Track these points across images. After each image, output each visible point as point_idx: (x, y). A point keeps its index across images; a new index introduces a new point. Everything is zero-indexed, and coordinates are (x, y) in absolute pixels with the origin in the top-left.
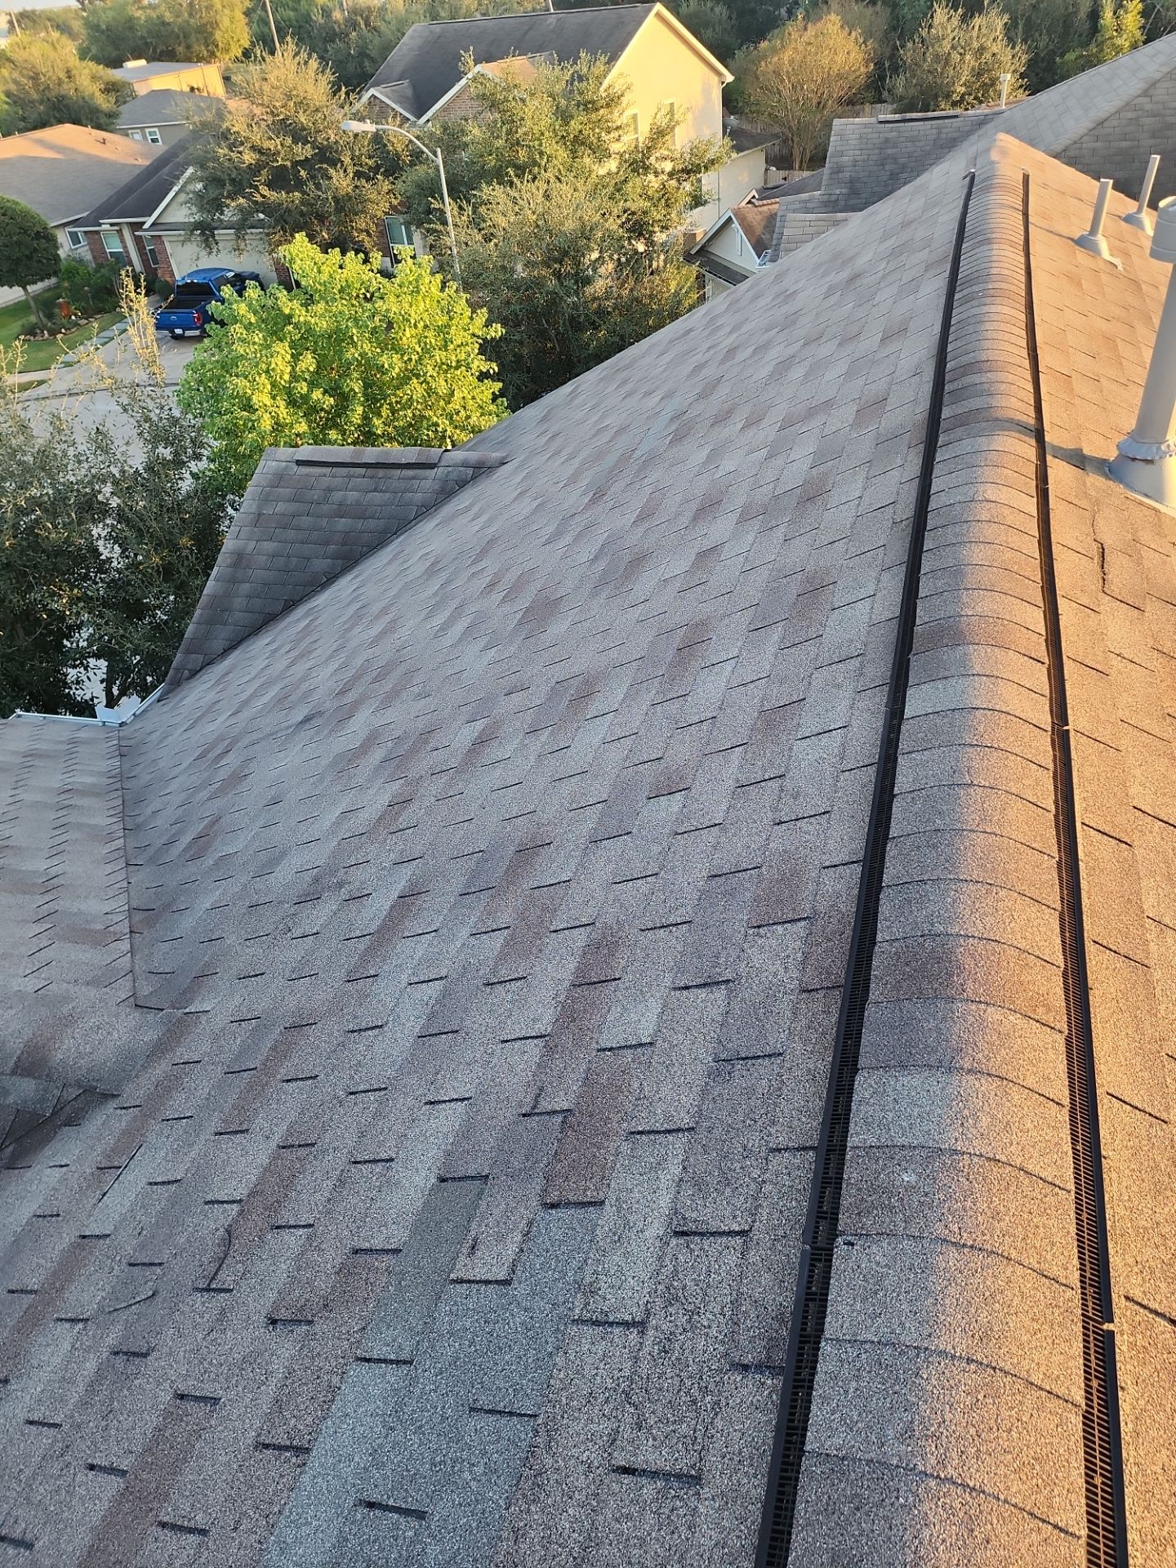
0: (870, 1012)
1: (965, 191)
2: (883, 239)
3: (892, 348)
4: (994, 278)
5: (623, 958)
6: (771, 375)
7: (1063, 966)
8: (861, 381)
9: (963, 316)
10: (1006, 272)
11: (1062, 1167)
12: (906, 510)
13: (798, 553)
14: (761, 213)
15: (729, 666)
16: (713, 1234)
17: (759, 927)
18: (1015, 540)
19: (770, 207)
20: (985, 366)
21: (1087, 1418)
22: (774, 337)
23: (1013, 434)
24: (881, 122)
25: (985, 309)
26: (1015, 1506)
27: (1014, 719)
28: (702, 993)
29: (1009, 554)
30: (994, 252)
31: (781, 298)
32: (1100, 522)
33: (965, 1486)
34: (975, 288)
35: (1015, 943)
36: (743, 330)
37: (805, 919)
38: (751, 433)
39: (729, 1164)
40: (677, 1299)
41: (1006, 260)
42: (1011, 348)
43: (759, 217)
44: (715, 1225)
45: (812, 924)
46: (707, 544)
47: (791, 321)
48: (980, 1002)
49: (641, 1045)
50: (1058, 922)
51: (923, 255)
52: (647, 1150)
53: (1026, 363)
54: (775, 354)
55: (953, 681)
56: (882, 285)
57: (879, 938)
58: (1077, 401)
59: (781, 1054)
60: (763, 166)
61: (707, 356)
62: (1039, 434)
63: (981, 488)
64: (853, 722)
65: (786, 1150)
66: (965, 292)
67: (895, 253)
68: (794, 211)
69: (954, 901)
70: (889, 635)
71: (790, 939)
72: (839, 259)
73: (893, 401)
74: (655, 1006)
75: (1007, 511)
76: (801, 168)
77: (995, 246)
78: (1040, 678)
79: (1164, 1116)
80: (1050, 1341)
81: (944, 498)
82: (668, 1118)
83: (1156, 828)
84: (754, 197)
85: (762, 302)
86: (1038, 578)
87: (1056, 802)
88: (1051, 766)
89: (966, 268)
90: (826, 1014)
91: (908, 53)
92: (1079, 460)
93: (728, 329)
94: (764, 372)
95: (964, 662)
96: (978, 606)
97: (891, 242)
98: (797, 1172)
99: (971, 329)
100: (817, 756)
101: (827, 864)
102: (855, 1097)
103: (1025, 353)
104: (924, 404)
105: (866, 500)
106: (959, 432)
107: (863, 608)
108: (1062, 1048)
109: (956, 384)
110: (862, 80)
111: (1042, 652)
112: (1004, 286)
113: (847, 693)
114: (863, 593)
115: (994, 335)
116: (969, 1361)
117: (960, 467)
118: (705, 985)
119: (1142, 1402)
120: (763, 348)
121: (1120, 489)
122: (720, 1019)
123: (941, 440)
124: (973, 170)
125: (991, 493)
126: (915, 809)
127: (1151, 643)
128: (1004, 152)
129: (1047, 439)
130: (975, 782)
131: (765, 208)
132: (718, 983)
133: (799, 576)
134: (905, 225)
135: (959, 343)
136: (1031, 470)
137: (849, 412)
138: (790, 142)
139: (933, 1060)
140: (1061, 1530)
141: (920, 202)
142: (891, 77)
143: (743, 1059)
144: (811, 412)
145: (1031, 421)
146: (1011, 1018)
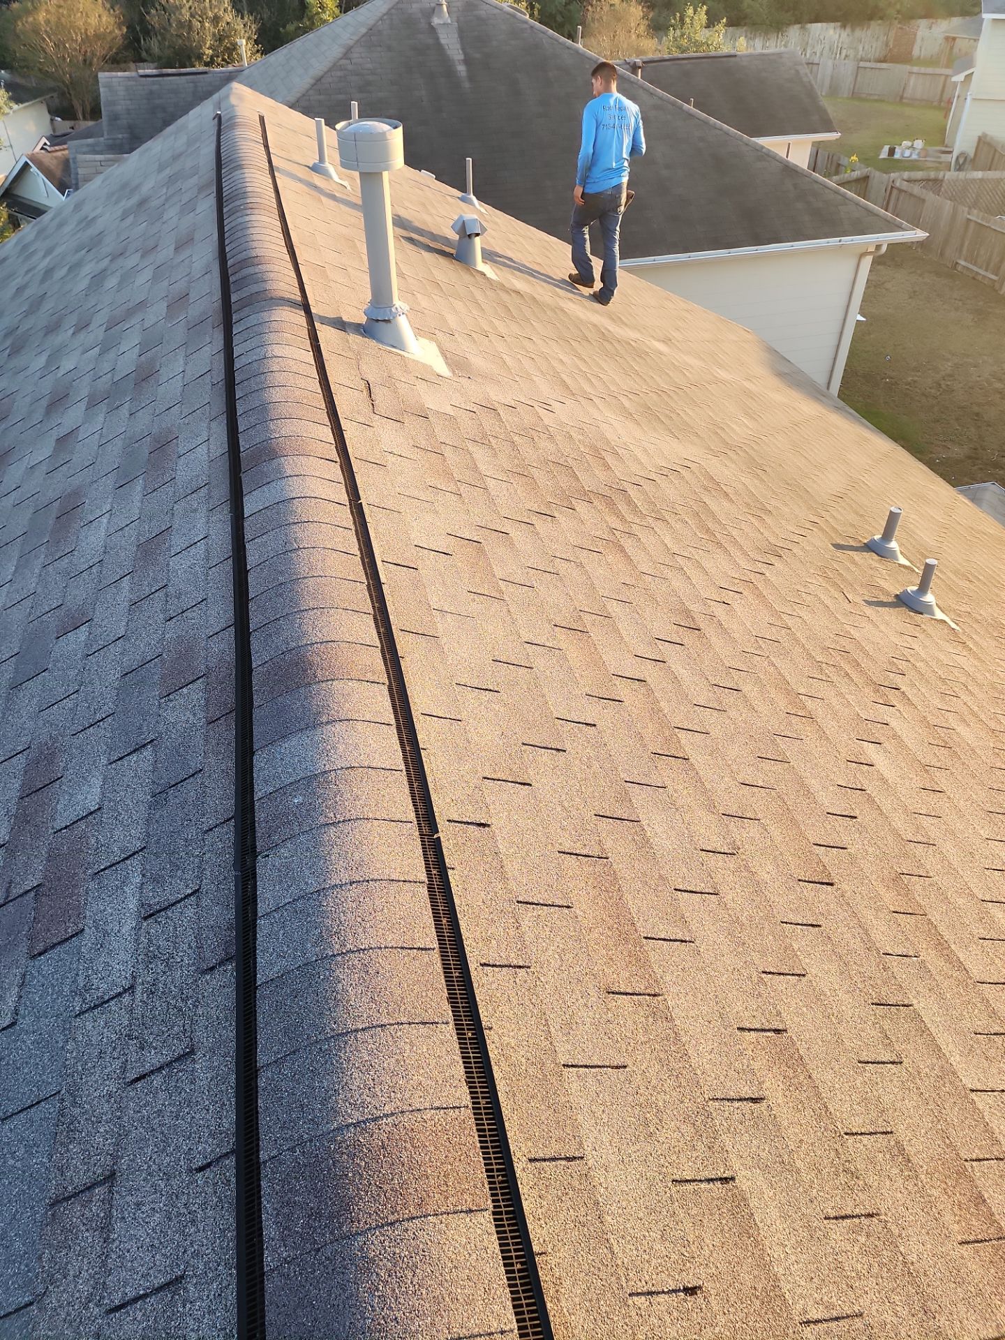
0: (256, 714)
1: (216, 128)
2: (161, 169)
3: (185, 254)
4: (250, 195)
5: (62, 761)
6: (89, 288)
7: (379, 646)
8: (166, 283)
9: (233, 224)
10: (258, 190)
11: (396, 758)
12: (219, 374)
13: (144, 420)
14: (56, 158)
15: (105, 520)
16: (173, 905)
17: (168, 695)
18: (302, 382)
19: (63, 152)
20: (256, 261)
21: (430, 888)
22: (84, 256)
23: (286, 308)
24: (142, 76)
25: (247, 218)
26: (392, 948)
27: (321, 501)
28: (134, 757)
29: (298, 393)
30: (246, 175)
31: (84, 224)
32: (364, 367)
33: (359, 950)
34: (238, 203)
35: (345, 640)
36: (55, 253)
37: (202, 677)
38: (82, 335)
39: (177, 856)
40: (155, 956)
41: (256, 180)
42: (273, 247)
43: (55, 162)
44: (172, 899)
45: (208, 678)
46: (63, 431)
47: (97, 241)
48: (328, 680)
49: (91, 813)
50: (373, 621)
51: (194, 180)
52: (111, 879)
53: (287, 257)
54: (89, 269)
55: (274, 484)
56: (167, 206)
57: (254, 665)
58: (332, 284)
59: (201, 770)
60: (48, 117)
61: (27, 278)
62: (306, 307)
63: (269, 348)
64: (211, 532)
65: (215, 827)
66: (230, 207)
67: (172, 180)
68: (84, 153)
69: (300, 625)
70: (223, 466)
71: (195, 693)
72: (127, 188)
73: (193, 296)
74: (97, 782)
75: (292, 363)
76: (85, 118)
77: (246, 171)
78: (336, 472)
79: (459, 717)
80: (401, 855)
81: (244, 360)
82: (122, 851)
83: (432, 557)
84: (45, 144)
85: (67, 229)
86: (323, 406)
87: (360, 549)
88: (353, 527)
89: (227, 188)
90: (227, 732)
91: (154, 18)
92: (340, 325)
93: (41, 254)
94: (84, 284)
95: (279, 470)
96: (284, 430)
97: (168, 172)
98: (225, 838)
99: (239, 234)
100: (189, 564)
101: (211, 634)
102: (255, 769)
103: (285, 250)
104: (218, 295)
105: (189, 372)
106: (247, 310)
107: (202, 450)
108: (386, 693)
109: (237, 275)
110: (119, 41)
111: (335, 456)
112: (258, 200)
113: (202, 513)
114: (200, 440)
115: (258, 237)
116: (351, 883)
117: (251, 336)
118: (135, 751)
119: (465, 872)
120: (78, 265)
121: (373, 343)
122: (151, 768)
123: (235, 317)
124: (219, 112)
125: (277, 350)
126: (263, 576)
127: (412, 443)
128: (241, 98)
129: (313, 311)
130: (301, 547)
131: (59, 154)
132: (144, 746)
133: (148, 439)
134: (176, 158)
135: (233, 245)
136: (305, 333)
137: (162, 308)
138: (68, 95)
139: (303, 726)
140: (422, 949)
141: (183, 139)
142: (144, 40)
143: (174, 786)
144: (130, 313)
145: (298, 297)
146: (350, 684)
